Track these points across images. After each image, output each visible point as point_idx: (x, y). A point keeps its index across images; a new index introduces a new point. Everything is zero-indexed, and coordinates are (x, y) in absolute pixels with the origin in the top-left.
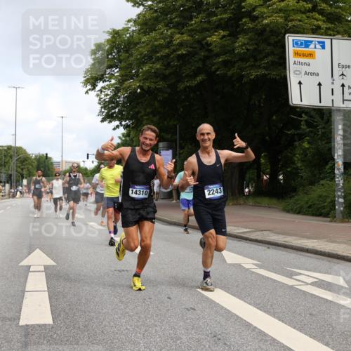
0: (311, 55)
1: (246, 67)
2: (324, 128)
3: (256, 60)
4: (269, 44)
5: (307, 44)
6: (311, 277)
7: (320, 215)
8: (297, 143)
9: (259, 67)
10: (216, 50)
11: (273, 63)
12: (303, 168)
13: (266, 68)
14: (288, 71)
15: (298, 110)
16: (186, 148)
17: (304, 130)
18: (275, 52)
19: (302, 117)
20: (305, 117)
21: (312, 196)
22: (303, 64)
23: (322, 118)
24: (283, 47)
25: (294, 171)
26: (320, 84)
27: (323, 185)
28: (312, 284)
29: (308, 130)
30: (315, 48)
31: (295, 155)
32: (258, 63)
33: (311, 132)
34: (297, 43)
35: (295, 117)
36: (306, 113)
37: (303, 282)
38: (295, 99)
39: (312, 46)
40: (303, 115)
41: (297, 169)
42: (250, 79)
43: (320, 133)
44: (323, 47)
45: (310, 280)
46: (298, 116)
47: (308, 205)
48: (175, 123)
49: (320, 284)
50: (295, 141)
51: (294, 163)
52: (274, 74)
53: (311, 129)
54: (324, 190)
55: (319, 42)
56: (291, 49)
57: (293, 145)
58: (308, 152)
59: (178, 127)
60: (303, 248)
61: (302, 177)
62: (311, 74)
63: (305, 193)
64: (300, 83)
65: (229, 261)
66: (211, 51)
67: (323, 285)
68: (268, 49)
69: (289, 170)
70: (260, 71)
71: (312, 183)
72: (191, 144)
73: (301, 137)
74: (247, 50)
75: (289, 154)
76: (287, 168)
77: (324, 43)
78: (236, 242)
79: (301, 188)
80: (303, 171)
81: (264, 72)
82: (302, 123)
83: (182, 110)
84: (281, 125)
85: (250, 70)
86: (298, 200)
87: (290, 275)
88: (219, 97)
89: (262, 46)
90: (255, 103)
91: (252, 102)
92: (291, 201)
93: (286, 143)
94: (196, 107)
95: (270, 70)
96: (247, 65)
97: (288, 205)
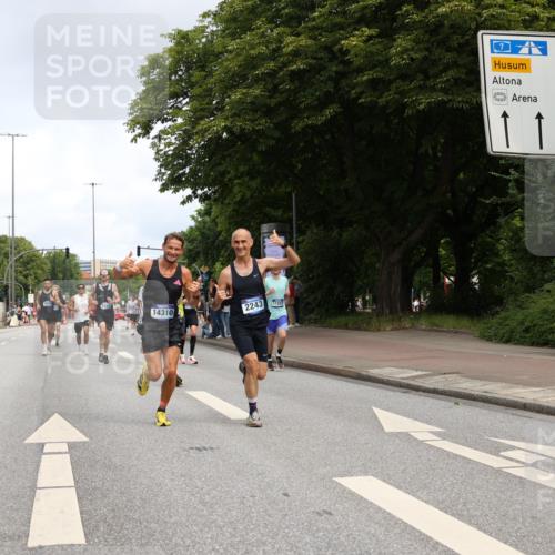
0: (523, 66)
1: (410, 90)
3: (427, 77)
4: (449, 49)
5: (515, 47)
6: (532, 452)
7: (545, 344)
8: (502, 220)
9: (433, 89)
10: (358, 62)
11: (457, 81)
12: (513, 262)
13: (445, 91)
14: (483, 95)
15: (503, 162)
16: (309, 233)
17: (512, 197)
18: (461, 62)
19: (509, 174)
20: (514, 174)
21: (531, 311)
22: (509, 82)
24: (475, 53)
25: (498, 268)
26: (539, 117)
27: (549, 291)
28: (535, 465)
29: (520, 197)
30: (530, 53)
31: (499, 240)
32: (430, 83)
34: (498, 46)
35: (497, 175)
36: (517, 168)
37: (517, 461)
38: (497, 144)
39: (525, 50)
40: (512, 171)
41: (503, 264)
42: (419, 111)
44: (544, 52)
45: (532, 458)
46: (503, 173)
47: (524, 328)
48: (289, 189)
50: (498, 216)
51: (497, 255)
52: (459, 100)
54: (550, 300)
55: (537, 43)
56: (487, 56)
57: (494, 223)
58: (521, 235)
59: (294, 196)
60: (517, 402)
61: (512, 278)
62: (524, 99)
63: (519, 307)
64: (505, 115)
65: (388, 429)
66: (349, 63)
68: (448, 57)
69: (489, 266)
70: (435, 95)
71: (530, 289)
72: (318, 226)
73: (509, 209)
74: (412, 59)
75: (489, 239)
76: (487, 263)
77: (544, 44)
78: (398, 394)
79: (512, 298)
80: (513, 268)
81: (441, 97)
82: (510, 185)
83: (300, 166)
84: (474, 189)
85: (417, 95)
86: (506, 319)
87: (496, 450)
88: (364, 143)
89: (437, 53)
90: (427, 151)
91: (422, 150)
92: (495, 320)
93: (483, 220)
94: (325, 162)
95: (452, 94)
96: (412, 86)
97: (489, 328)
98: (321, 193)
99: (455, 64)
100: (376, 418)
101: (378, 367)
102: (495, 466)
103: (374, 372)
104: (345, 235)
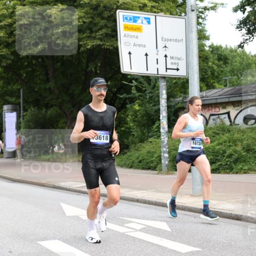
0: (138, 29)
1: (83, 38)
2: (151, 93)
3: (92, 32)
4: (103, 18)
5: (135, 20)
6: (140, 224)
7: (149, 168)
8: (128, 106)
9: (95, 38)
11: (107, 35)
12: (135, 127)
13: (101, 39)
14: (119, 43)
15: (129, 77)
16: (29, 111)
17: (134, 94)
18: (109, 25)
19: (132, 83)
20: (135, 83)
21: (142, 152)
22: (132, 37)
23: (149, 84)
24: (115, 21)
25: (127, 130)
26: (146, 55)
27: (151, 142)
28: (141, 230)
29: (137, 94)
30: (142, 23)
31: (127, 116)
32: (93, 35)
33: (141, 96)
34: (126, 18)
35: (126, 83)
36: (136, 80)
37: (133, 229)
38: (125, 68)
39: (139, 21)
40: (133, 81)
41: (129, 128)
42: (87, 49)
43: (148, 97)
44: (149, 23)
45: (140, 227)
46: (129, 82)
47: (139, 160)
48: (18, 87)
49: (148, 230)
50: (127, 104)
51: (127, 123)
52: (108, 44)
53: (140, 93)
54: (152, 146)
55: (145, 18)
56: (121, 23)
57: (125, 107)
58: (138, 114)
59: (21, 91)
60: (133, 198)
61: (134, 135)
62: (139, 45)
63: (136, 150)
64: (130, 53)
65: (68, 214)
67: (150, 230)
68: (103, 22)
69: (122, 129)
70: (95, 41)
71: (142, 141)
72: (34, 107)
73: (132, 100)
74: (84, 22)
75: (123, 116)
76: (121, 127)
77: (149, 19)
78: (74, 195)
79: (133, 145)
80: (134, 130)
81: (99, 42)
82: (133, 88)
83: (25, 75)
84: (115, 90)
85: (87, 41)
86: (130, 156)
87: (122, 223)
88: (59, 64)
89: (97, 20)
90: (91, 69)
91: (89, 69)
92: (125, 157)
93: (120, 106)
94: (38, 73)
95: (104, 41)
96: (84, 36)
97: (122, 161)
98: (36, 90)
99: (106, 26)
100: (62, 208)
101: (65, 182)
102: (121, 232)
103: (63, 184)
104: (49, 112)
